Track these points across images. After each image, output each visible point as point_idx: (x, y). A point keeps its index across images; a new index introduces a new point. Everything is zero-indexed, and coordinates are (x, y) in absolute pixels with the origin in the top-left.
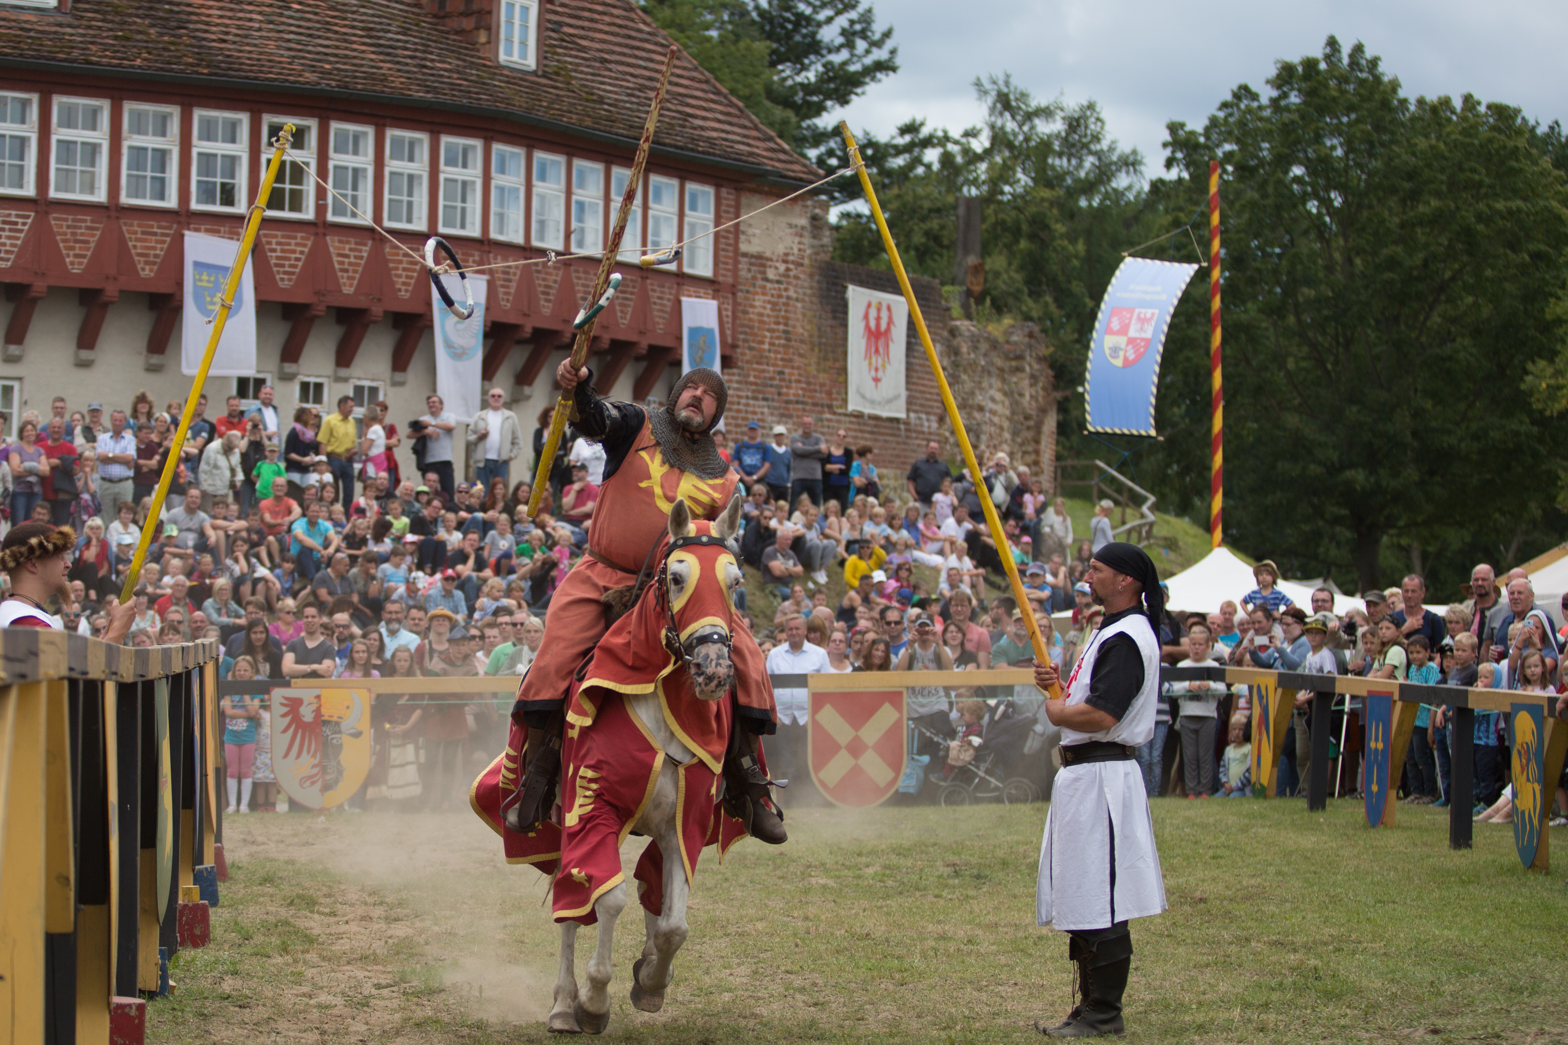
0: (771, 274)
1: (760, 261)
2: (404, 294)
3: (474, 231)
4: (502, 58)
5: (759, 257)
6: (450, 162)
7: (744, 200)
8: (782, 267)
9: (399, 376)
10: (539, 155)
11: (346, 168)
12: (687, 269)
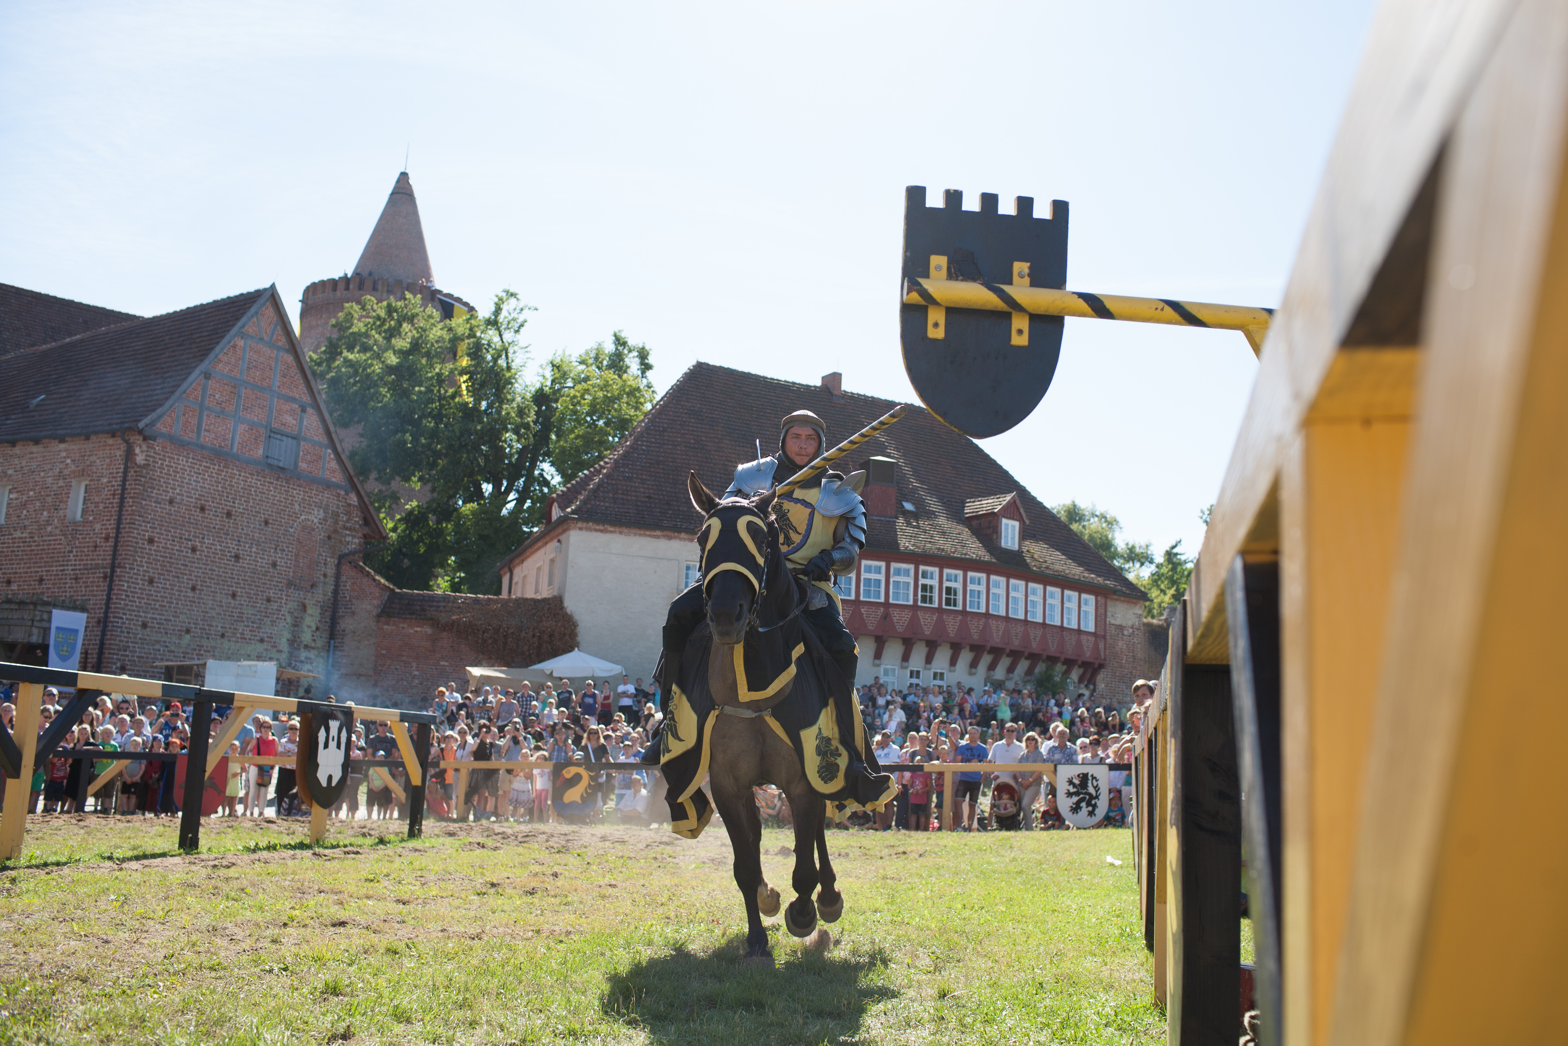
0: (1126, 633)
1: (1121, 628)
2: (952, 635)
3: (983, 610)
4: (1003, 545)
5: (1120, 626)
6: (972, 582)
7: (1109, 603)
8: (1131, 631)
9: (952, 668)
10: (1013, 581)
11: (926, 585)
12: (1082, 628)
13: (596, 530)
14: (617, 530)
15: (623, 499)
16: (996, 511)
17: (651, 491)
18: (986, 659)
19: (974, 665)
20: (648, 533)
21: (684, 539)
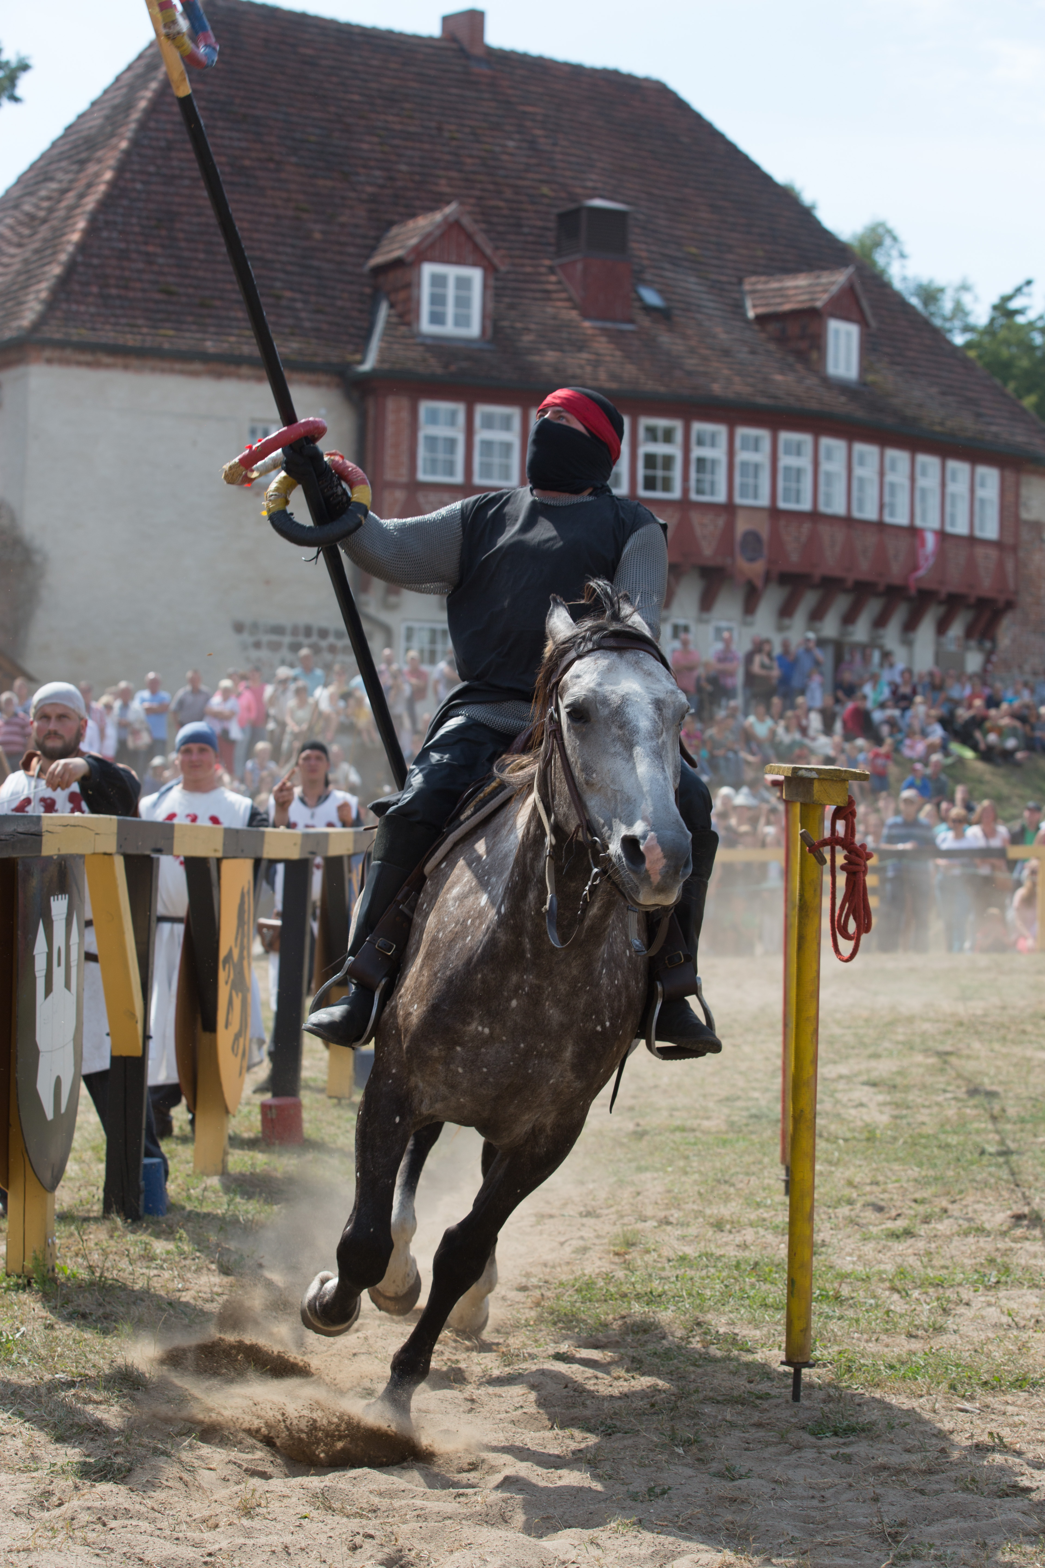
1: (1039, 526)
3: (806, 505)
4: (832, 369)
5: (1038, 523)
6: (788, 452)
7: (1024, 478)
9: (749, 619)
10: (858, 446)
11: (705, 458)
12: (978, 534)
13: (79, 364)
14: (120, 361)
15: (119, 297)
16: (819, 304)
17: (171, 279)
18: (809, 600)
19: (786, 611)
20: (178, 366)
21: (248, 378)
